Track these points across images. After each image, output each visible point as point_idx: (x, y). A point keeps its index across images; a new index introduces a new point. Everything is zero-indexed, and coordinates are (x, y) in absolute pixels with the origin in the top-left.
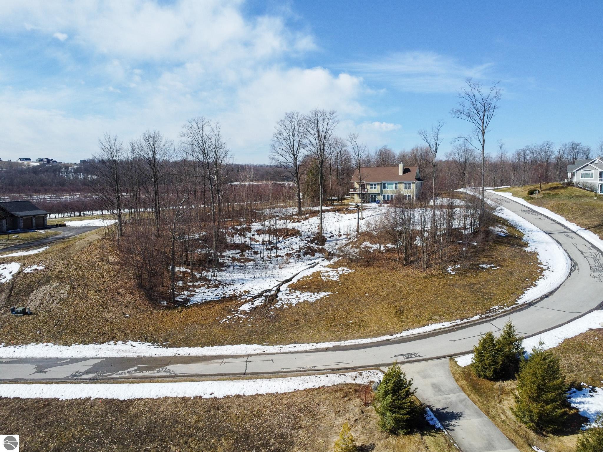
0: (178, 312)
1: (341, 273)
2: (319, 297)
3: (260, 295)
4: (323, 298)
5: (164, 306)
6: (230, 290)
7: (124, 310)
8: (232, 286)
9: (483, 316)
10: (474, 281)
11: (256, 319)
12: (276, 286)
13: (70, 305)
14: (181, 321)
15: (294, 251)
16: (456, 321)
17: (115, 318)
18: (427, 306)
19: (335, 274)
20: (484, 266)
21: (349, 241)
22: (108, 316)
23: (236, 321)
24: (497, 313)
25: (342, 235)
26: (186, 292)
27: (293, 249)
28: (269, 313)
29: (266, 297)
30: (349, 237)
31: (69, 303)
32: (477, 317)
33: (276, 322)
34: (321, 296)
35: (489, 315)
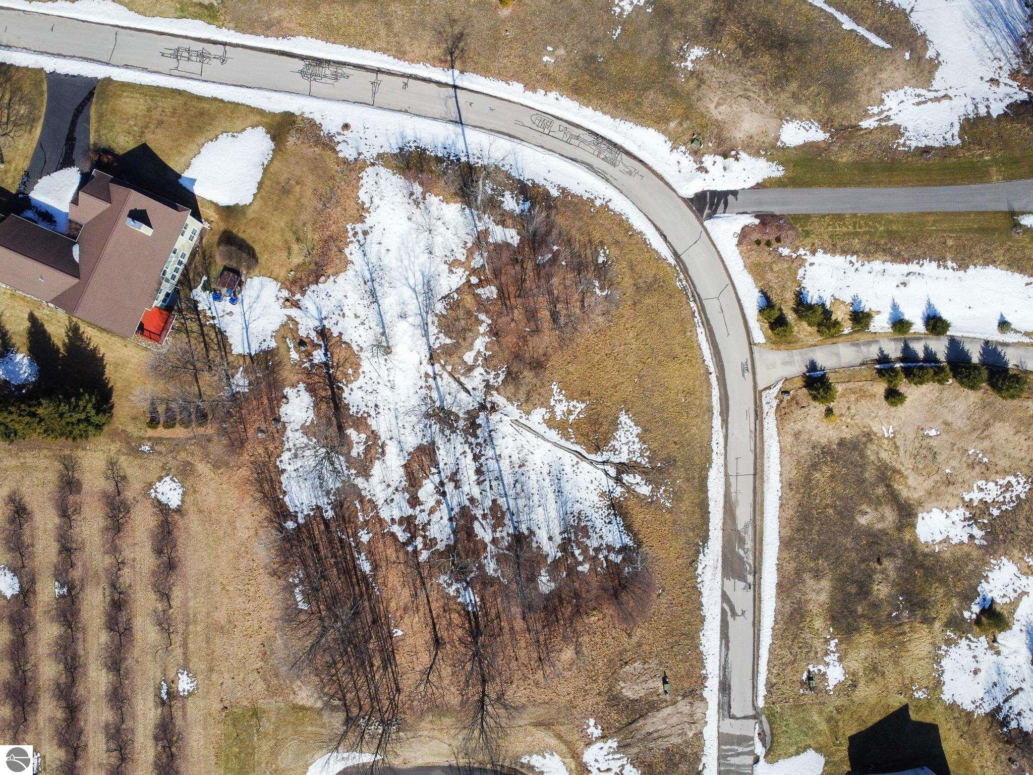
1: (560, 397)
19: (564, 404)
34: (628, 421)
35: (690, 295)
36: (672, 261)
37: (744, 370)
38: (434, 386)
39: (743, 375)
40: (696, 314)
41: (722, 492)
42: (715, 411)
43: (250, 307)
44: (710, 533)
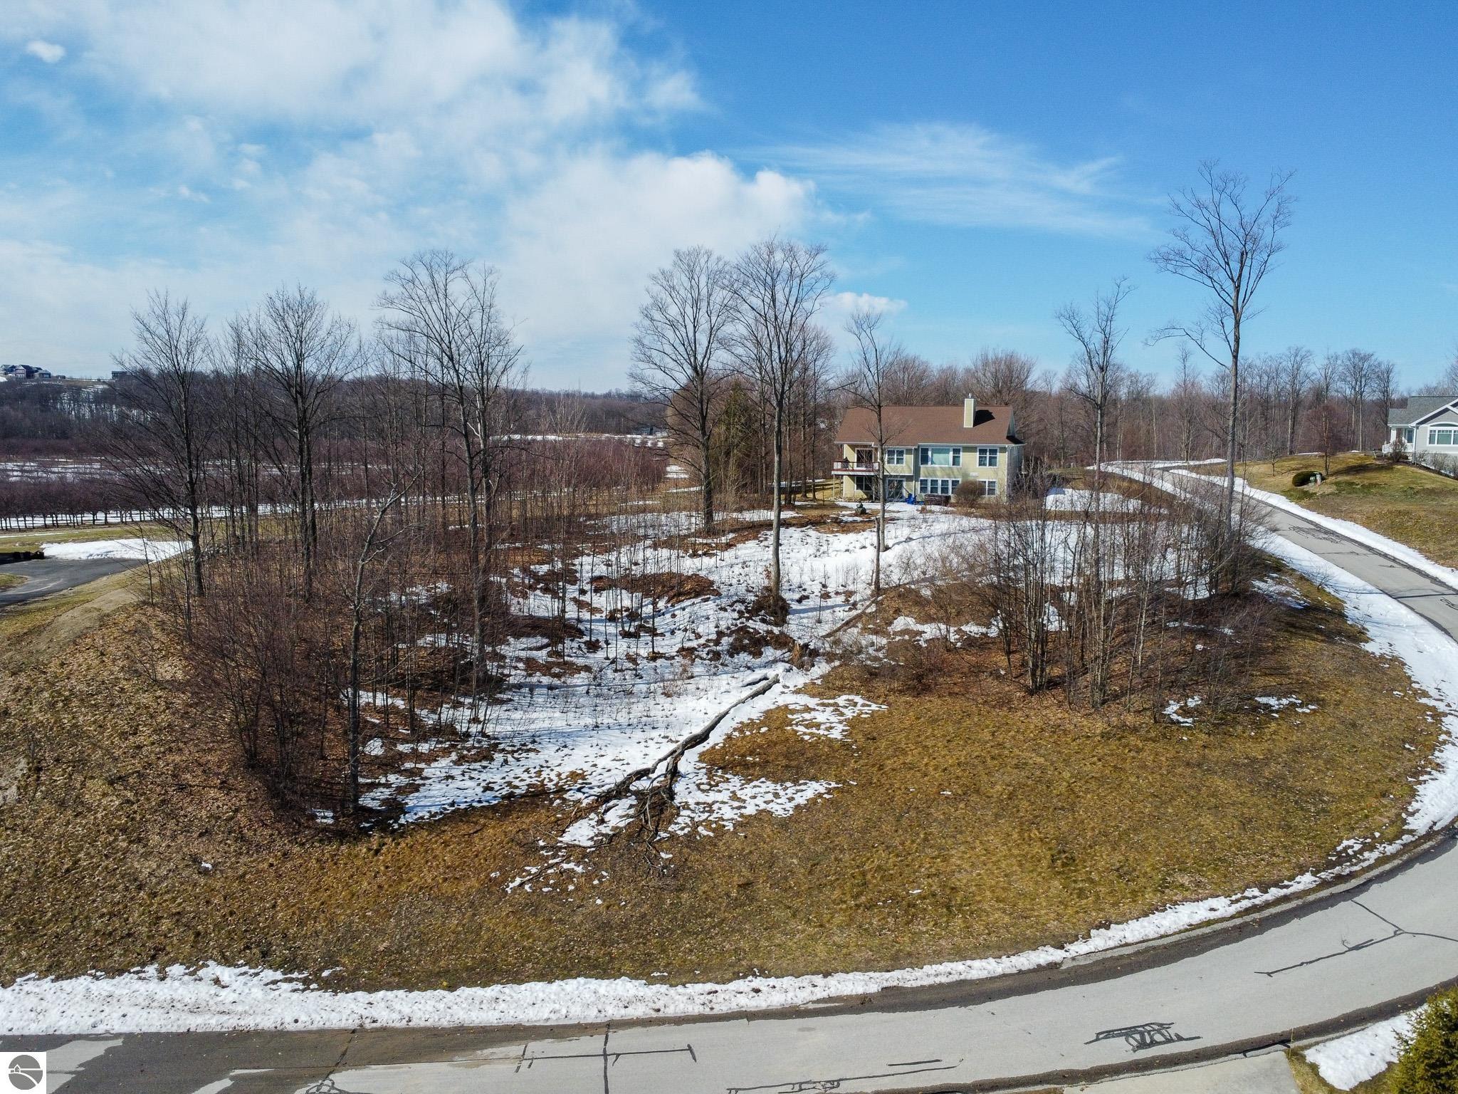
0: (369, 850)
1: (849, 714)
2: (801, 800)
3: (621, 791)
4: (813, 802)
5: (325, 829)
6: (527, 771)
7: (197, 847)
8: (532, 755)
9: (1323, 875)
10: (1257, 751)
11: (617, 878)
12: (665, 759)
13: (24, 831)
14: (380, 887)
15: (702, 641)
16: (1247, 894)
17: (166, 877)
18: (1142, 836)
19: (834, 719)
20: (1273, 701)
21: (854, 613)
22: (144, 868)
23: (554, 886)
24: (1365, 864)
25: (832, 594)
26: (392, 778)
27: (698, 636)
28: (657, 857)
29: (639, 794)
30: (852, 600)
31: (18, 822)
32: (1306, 881)
33: (680, 889)
37: (1141, 1035)
38: (830, 602)
39: (1109, 1034)
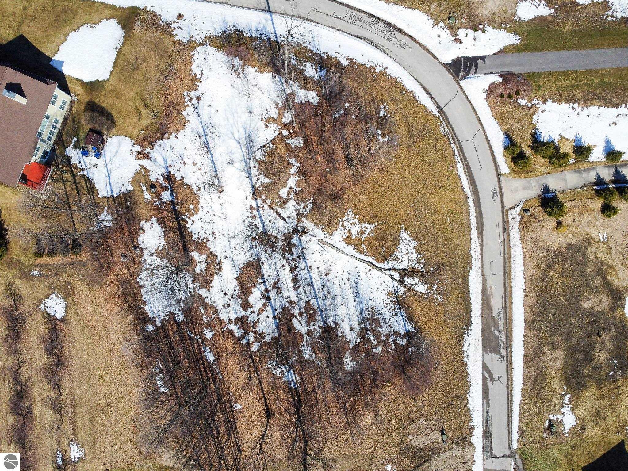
1: (354, 221)
2: (410, 239)
4: (411, 236)
9: (452, 142)
11: (439, 278)
12: (382, 272)
19: (358, 226)
21: (266, 208)
28: (432, 271)
32: (453, 146)
33: (443, 265)
34: (407, 237)
35: (451, 138)
36: (436, 113)
37: (494, 194)
38: (257, 215)
39: (493, 198)
40: (456, 153)
41: (480, 287)
42: (472, 227)
43: (111, 160)
44: (472, 320)
